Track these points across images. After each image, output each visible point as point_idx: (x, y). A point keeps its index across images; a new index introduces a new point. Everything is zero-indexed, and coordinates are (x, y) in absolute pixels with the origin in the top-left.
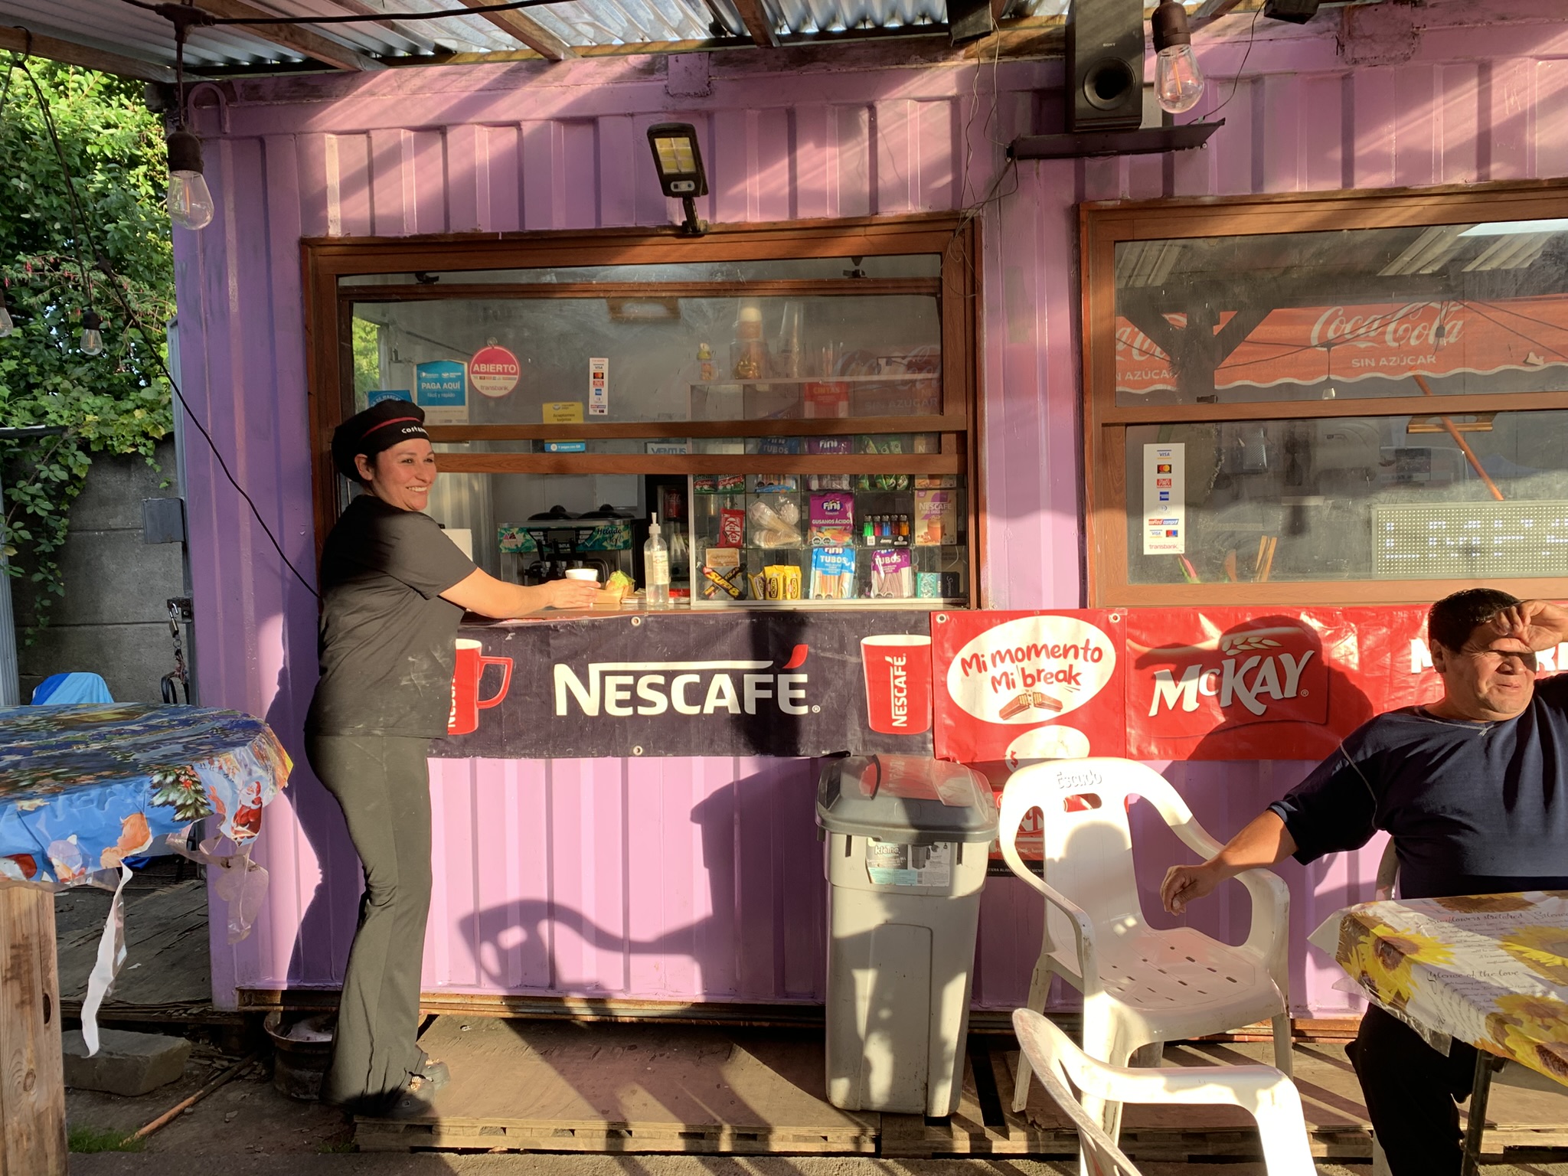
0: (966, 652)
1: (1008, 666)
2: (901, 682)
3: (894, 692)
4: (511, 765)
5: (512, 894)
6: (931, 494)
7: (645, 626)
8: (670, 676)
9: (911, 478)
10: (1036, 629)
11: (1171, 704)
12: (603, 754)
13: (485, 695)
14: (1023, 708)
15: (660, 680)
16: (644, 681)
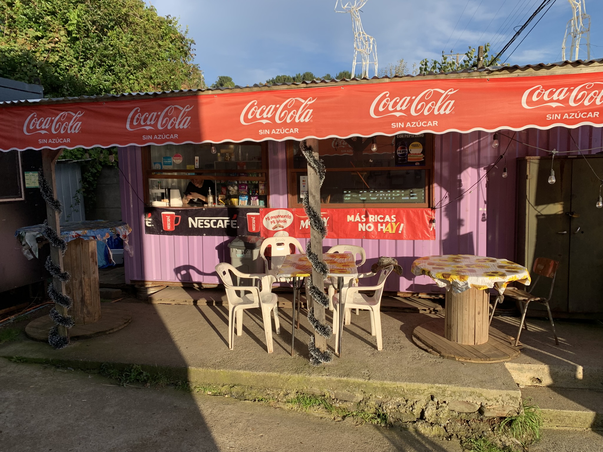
0: (266, 216)
1: (274, 219)
2: (254, 222)
3: (253, 224)
4: (181, 237)
5: (182, 264)
6: (262, 185)
7: (206, 210)
8: (210, 220)
9: (258, 182)
10: (279, 212)
11: (303, 227)
12: (198, 235)
13: (175, 223)
14: (277, 227)
15: (209, 221)
16: (205, 221)
